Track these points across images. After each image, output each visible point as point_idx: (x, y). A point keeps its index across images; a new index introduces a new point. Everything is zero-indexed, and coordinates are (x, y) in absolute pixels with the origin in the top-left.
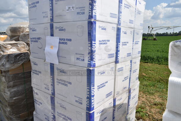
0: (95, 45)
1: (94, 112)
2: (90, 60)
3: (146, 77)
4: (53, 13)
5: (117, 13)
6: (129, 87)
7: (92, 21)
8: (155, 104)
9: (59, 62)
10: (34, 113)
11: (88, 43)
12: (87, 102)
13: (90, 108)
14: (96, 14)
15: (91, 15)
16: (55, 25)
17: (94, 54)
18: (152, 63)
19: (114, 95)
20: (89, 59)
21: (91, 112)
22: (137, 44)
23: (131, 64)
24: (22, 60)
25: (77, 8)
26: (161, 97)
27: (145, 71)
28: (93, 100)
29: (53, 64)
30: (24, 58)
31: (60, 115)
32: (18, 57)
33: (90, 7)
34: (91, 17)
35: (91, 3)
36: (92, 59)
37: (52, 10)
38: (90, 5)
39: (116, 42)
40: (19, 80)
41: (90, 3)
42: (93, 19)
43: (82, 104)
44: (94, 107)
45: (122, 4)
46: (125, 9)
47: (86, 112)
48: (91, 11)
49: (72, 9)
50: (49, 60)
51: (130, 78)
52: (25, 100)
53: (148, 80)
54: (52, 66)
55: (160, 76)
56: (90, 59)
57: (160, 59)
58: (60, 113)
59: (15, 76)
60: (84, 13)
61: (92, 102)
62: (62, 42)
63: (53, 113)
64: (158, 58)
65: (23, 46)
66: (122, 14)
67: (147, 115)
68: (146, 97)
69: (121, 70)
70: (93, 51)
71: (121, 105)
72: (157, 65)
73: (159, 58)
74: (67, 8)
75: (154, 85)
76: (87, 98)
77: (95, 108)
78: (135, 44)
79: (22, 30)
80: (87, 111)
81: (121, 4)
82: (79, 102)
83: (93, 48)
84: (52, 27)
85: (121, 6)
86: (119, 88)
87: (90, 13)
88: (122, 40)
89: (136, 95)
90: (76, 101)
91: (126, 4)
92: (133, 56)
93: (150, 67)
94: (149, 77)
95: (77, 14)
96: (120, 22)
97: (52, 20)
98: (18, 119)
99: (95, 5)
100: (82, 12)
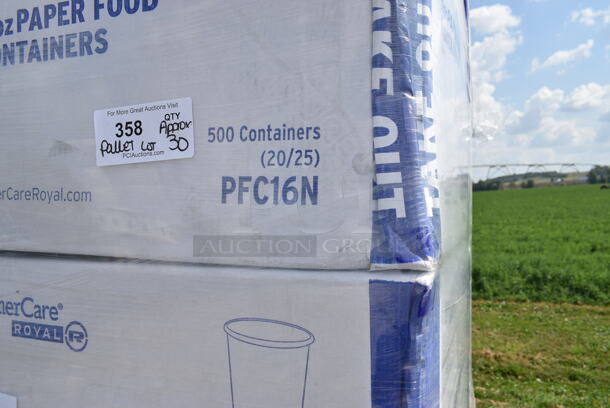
7: (425, 280)
15: (401, 213)
33: (380, 132)
35: (390, 91)
38: (375, 111)
42: (430, 263)
48: (394, 177)
49: (163, 142)
74: (104, 128)
87: (381, 192)
95: (225, 192)
99: (429, 113)
100: (283, 175)
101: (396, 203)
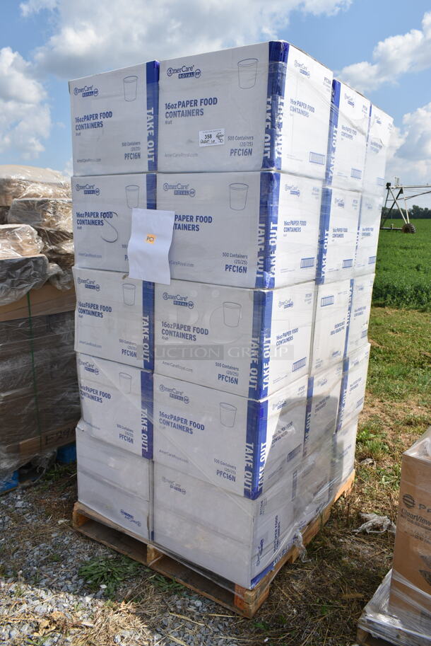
0: (275, 233)
1: (267, 401)
2: (262, 271)
3: (380, 352)
4: (156, 146)
5: (324, 152)
6: (345, 355)
7: (272, 172)
8: (409, 423)
9: (172, 279)
10: (81, 426)
11: (260, 227)
12: (251, 375)
13: (257, 391)
14: (281, 156)
15: (269, 157)
16: (162, 180)
17: (272, 255)
18: (398, 306)
19: (310, 368)
20: (260, 268)
21: (261, 401)
22: (368, 234)
23: (352, 291)
24: (29, 280)
25: (230, 138)
26: (426, 403)
27: (376, 333)
28: (266, 369)
29: (154, 284)
30: (35, 275)
31: (169, 420)
32: (19, 271)
33: (266, 138)
34: (269, 162)
35: (270, 128)
36: (266, 266)
37: (154, 138)
38: (266, 133)
39: (320, 228)
40: (16, 342)
41: (267, 128)
42: (274, 168)
43: (236, 381)
44: (266, 388)
45: (336, 127)
46: (342, 139)
47: (249, 401)
48: (269, 149)
49: (217, 140)
50: (139, 274)
51: (348, 328)
52: (33, 401)
53: (384, 360)
54: (149, 290)
55: (422, 349)
56: (262, 266)
57: (425, 294)
58: (169, 414)
59: (8, 327)
60: (250, 152)
61: (264, 375)
62: (184, 223)
63: (146, 419)
64: (419, 292)
65: (30, 238)
66: (336, 155)
67: (387, 447)
68: (382, 404)
69: (328, 301)
70: (270, 246)
71: (324, 401)
72: (416, 312)
73: (422, 292)
74: (202, 136)
75: (405, 375)
76: (253, 365)
77: (269, 392)
78: (364, 234)
79: (14, 190)
80: (251, 399)
81: (335, 129)
82: (227, 379)
83: (271, 240)
84: (152, 183)
85: (334, 134)
86: (322, 353)
87: (265, 152)
88: (334, 222)
89: (360, 379)
90: (220, 376)
91: (345, 126)
92: (357, 269)
93: (390, 320)
94: (390, 352)
95: (231, 153)
96: (330, 175)
97: (153, 165)
98: (12, 455)
99: (279, 133)
100: (245, 148)
101: (268, 155)
